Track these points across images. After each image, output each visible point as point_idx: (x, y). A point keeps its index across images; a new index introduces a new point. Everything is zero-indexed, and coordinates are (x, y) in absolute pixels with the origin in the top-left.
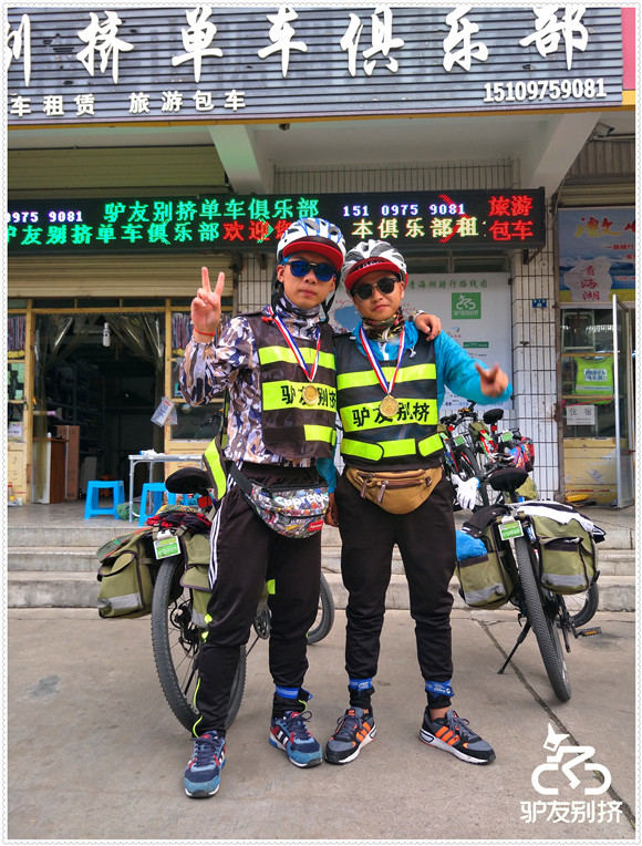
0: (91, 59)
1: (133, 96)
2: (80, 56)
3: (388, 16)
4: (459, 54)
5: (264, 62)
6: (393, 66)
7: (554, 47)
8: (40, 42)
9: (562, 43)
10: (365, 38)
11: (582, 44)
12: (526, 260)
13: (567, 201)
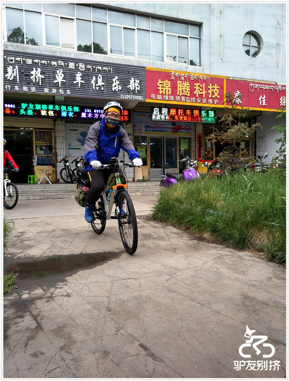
0: (34, 78)
1: (45, 89)
2: (31, 78)
3: (101, 77)
4: (116, 88)
5: (74, 84)
6: (102, 88)
7: (133, 89)
8: (21, 73)
9: (135, 88)
10: (96, 82)
11: (139, 89)
12: (126, 124)
13: (136, 110)
